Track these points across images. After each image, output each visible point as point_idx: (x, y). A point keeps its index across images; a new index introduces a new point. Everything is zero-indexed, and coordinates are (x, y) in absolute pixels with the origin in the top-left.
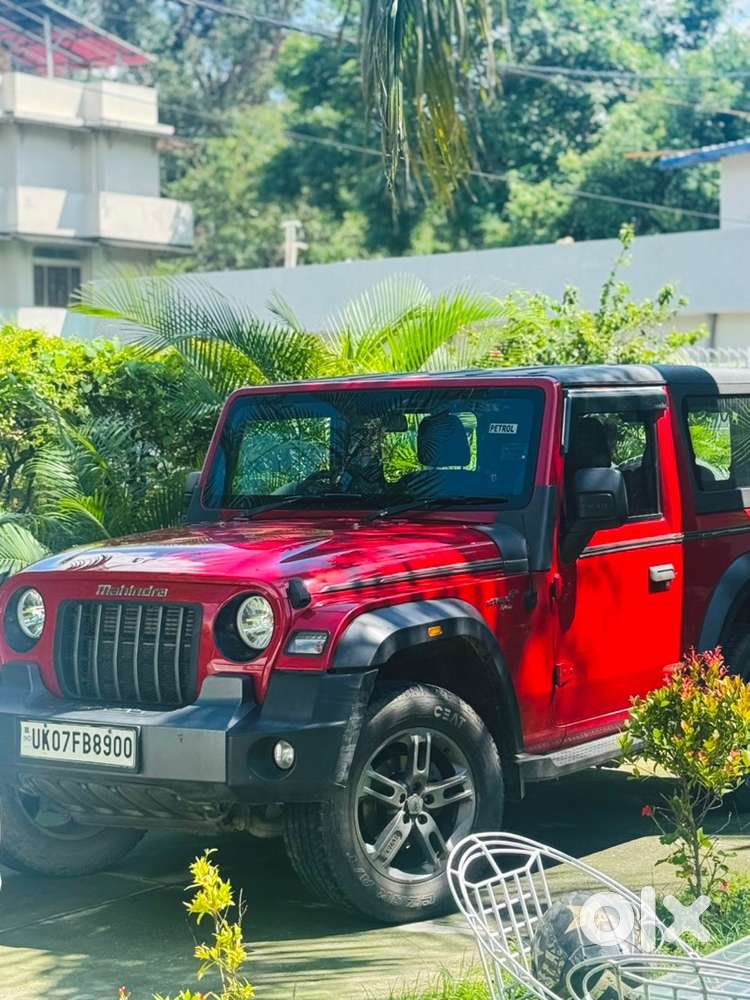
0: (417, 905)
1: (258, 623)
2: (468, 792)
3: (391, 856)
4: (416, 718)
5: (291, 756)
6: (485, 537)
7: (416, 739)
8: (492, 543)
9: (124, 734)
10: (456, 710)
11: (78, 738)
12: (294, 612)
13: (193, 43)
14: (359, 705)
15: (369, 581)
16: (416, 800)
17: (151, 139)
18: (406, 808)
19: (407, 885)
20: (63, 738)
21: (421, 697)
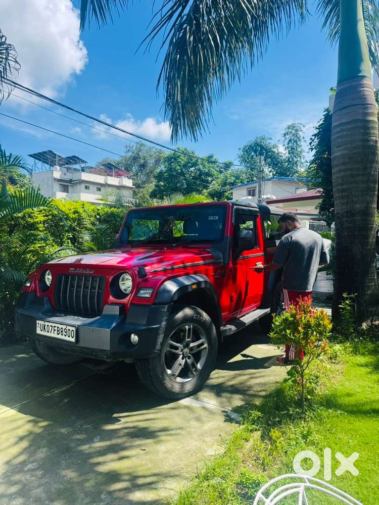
0: (187, 392)
1: (126, 284)
2: (206, 345)
3: (177, 374)
4: (186, 320)
5: (137, 339)
6: (209, 253)
7: (187, 327)
8: (211, 255)
9: (71, 328)
10: (201, 315)
11: (55, 328)
12: (140, 280)
13: (139, 174)
14: (165, 318)
15: (170, 267)
16: (186, 350)
17: (132, 188)
18: (183, 354)
19: (183, 384)
20: (50, 328)
21: (188, 311)
